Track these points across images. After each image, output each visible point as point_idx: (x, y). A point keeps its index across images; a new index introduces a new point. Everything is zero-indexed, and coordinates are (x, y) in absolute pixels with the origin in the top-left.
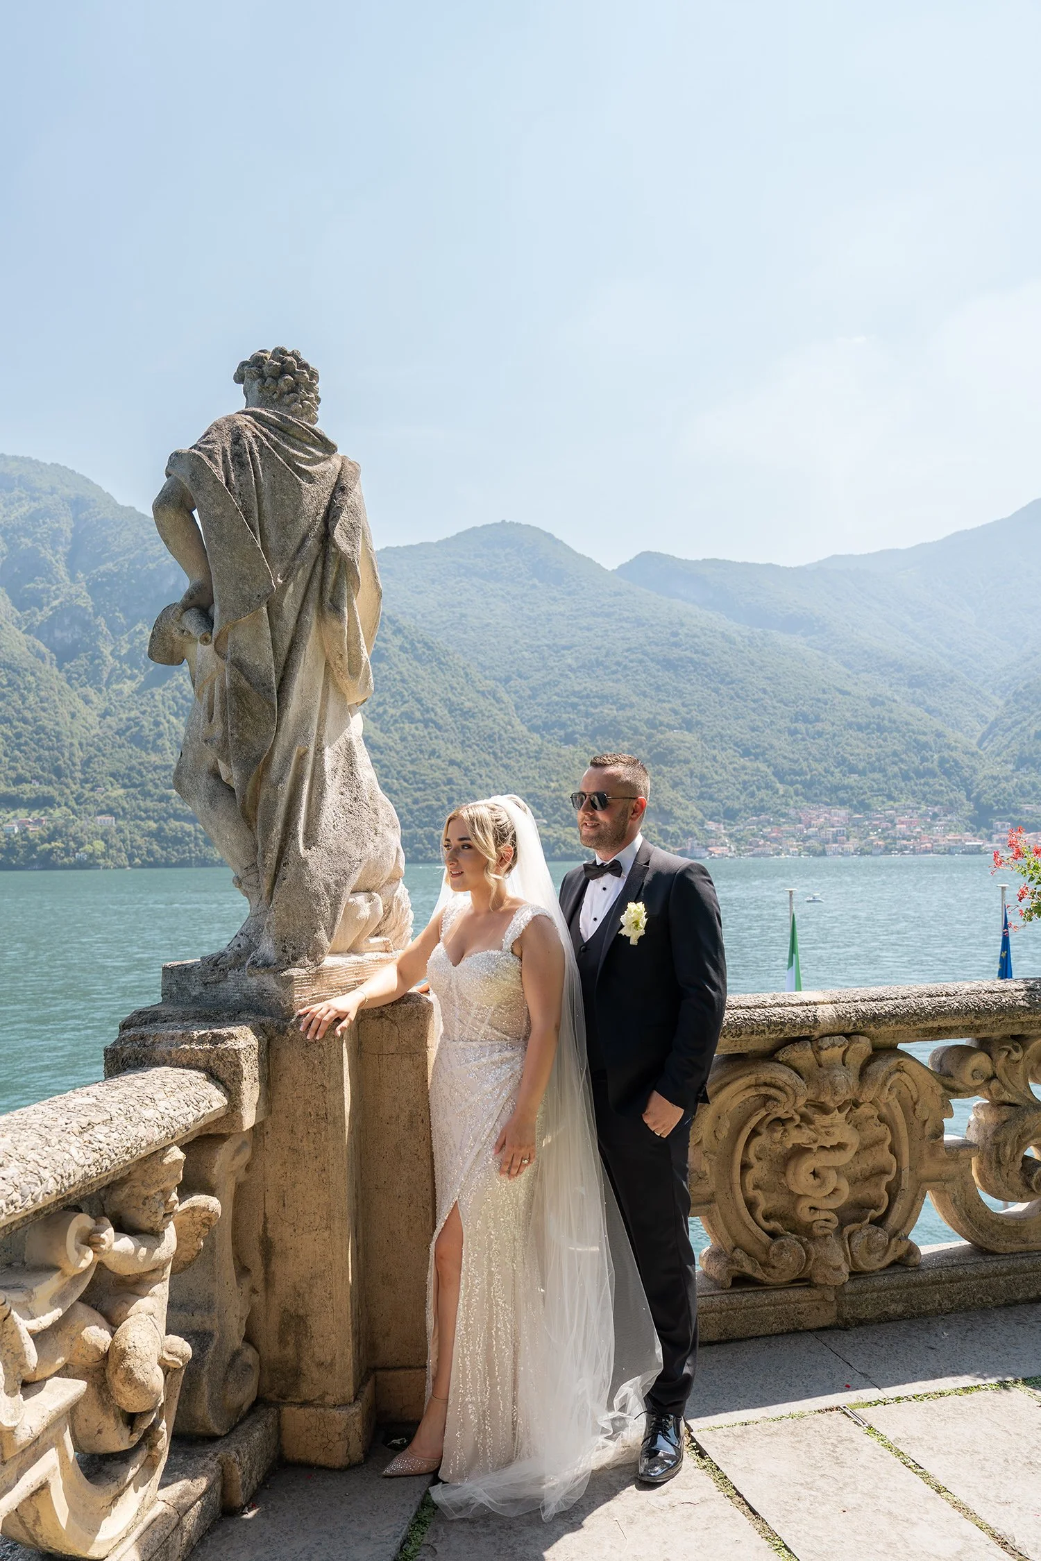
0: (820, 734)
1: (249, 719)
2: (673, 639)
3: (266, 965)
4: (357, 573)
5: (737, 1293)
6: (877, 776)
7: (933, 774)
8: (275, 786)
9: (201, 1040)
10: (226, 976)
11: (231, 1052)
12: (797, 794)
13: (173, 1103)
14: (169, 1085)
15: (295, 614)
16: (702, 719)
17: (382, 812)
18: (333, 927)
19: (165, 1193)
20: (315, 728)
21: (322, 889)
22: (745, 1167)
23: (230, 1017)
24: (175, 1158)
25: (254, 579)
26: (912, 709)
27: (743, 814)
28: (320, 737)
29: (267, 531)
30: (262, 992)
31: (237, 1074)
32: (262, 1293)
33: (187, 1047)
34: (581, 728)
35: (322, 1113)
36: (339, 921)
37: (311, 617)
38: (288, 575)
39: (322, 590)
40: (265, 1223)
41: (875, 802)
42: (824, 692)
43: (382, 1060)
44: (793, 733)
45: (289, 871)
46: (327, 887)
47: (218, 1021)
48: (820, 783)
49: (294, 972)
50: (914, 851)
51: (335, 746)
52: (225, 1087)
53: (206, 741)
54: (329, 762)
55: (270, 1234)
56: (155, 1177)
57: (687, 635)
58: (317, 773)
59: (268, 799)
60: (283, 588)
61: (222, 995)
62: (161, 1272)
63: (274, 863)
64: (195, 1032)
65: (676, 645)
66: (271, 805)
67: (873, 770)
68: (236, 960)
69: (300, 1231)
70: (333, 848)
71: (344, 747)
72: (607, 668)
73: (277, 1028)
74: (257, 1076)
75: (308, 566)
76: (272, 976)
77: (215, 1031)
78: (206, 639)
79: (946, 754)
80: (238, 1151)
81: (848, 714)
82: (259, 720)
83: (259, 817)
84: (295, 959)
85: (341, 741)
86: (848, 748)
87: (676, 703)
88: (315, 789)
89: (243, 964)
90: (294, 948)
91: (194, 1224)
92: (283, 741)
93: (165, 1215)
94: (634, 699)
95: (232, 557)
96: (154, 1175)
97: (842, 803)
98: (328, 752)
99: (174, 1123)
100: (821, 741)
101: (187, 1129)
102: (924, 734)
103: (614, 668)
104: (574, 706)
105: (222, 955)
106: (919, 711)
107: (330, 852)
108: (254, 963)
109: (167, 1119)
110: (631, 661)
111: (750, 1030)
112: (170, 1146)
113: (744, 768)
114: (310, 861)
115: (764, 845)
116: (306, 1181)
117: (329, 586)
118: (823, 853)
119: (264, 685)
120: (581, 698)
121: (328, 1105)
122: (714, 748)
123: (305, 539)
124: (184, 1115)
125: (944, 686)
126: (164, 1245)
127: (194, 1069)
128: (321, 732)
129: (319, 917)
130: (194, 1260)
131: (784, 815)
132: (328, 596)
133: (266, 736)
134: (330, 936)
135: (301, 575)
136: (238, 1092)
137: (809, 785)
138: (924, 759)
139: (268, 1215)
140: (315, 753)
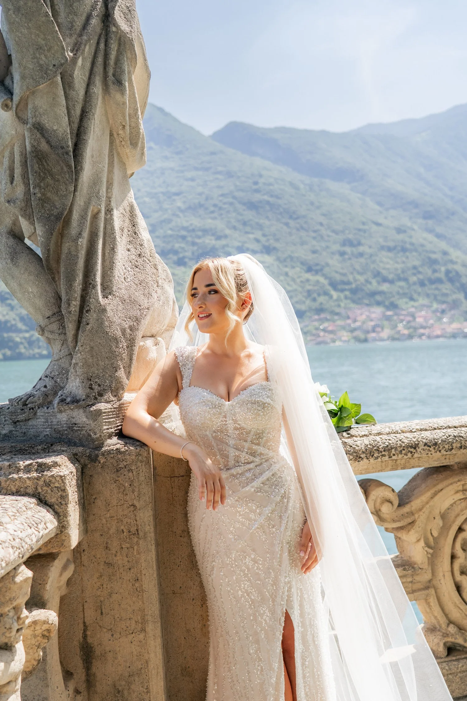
0: (361, 255)
1: (49, 180)
2: (255, 187)
3: (76, 401)
4: (134, 51)
5: (454, 661)
6: (402, 284)
7: (440, 281)
8: (76, 240)
9: (28, 469)
10: (35, 414)
11: (58, 479)
12: (346, 298)
13: (19, 526)
14: (10, 510)
15: (84, 85)
16: (277, 245)
17: (159, 268)
18: (130, 366)
19: (17, 609)
20: (104, 190)
21: (119, 333)
22: (453, 557)
23: (44, 450)
24: (25, 576)
25: (49, 50)
26: (425, 235)
27: (308, 314)
28: (109, 199)
29: (57, 7)
30: (72, 426)
31: (64, 497)
32: (85, 693)
33: (15, 476)
34: (189, 254)
35: (133, 529)
36: (134, 362)
37: (97, 89)
38: (76, 48)
39: (105, 65)
40: (85, 631)
41: (402, 302)
42: (364, 224)
43: (174, 482)
44: (342, 254)
45: (92, 317)
46: (123, 331)
47: (34, 454)
48: (362, 290)
49: (102, 406)
50: (429, 337)
51: (121, 209)
52: (54, 510)
53: (9, 202)
54: (117, 223)
55: (90, 640)
56: (8, 596)
57: (264, 184)
58: (109, 231)
59: (70, 253)
60: (74, 60)
61: (32, 432)
62: (14, 684)
63: (77, 309)
64: (21, 463)
65: (257, 191)
66: (72, 259)
67: (400, 279)
68: (44, 399)
69: (117, 636)
70: (125, 297)
71: (128, 209)
72: (206, 209)
73: (90, 457)
74: (77, 500)
75: (93, 42)
76: (81, 411)
77: (40, 461)
78: (7, 106)
79: (450, 267)
80: (65, 567)
81: (381, 240)
82: (58, 181)
83: (62, 269)
84: (101, 395)
85: (125, 203)
86: (381, 265)
87: (258, 234)
88: (107, 245)
89: (50, 403)
90: (99, 385)
91: (35, 636)
92: (80, 202)
93: (18, 630)
94: (228, 232)
95: (29, 28)
96: (8, 594)
97: (378, 304)
98: (116, 214)
99: (24, 544)
100: (362, 260)
101: (32, 549)
102: (434, 253)
103: (212, 209)
104: (184, 238)
105: (30, 396)
106: (430, 237)
107: (123, 301)
108: (63, 401)
109: (18, 540)
110: (225, 203)
111: (459, 445)
112: (19, 566)
113: (308, 280)
114: (108, 308)
115: (324, 336)
116: (121, 591)
117: (112, 62)
118: (366, 340)
119: (62, 148)
120: (189, 231)
121: (138, 523)
122: (286, 266)
123: (89, 17)
124: (29, 536)
125: (447, 218)
126: (16, 658)
127: (23, 495)
128: (110, 195)
129: (118, 358)
130: (34, 669)
131: (337, 314)
132: (111, 72)
133: (65, 196)
134: (128, 374)
135: (88, 50)
136: (66, 515)
137: (354, 291)
138: (435, 271)
139: (87, 624)
140: (106, 214)
